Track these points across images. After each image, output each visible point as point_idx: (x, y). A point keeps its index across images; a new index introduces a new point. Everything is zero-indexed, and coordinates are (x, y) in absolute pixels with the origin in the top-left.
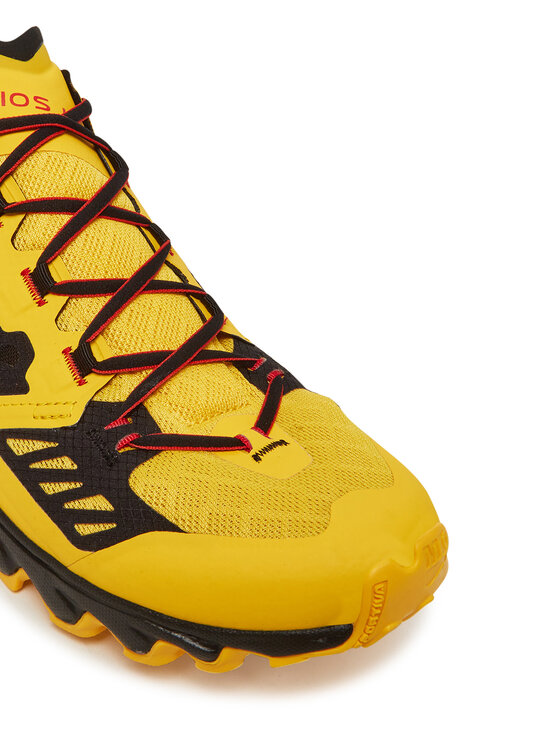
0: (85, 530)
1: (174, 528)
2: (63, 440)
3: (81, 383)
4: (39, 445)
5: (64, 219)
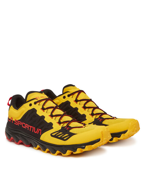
0: (65, 139)
1: (75, 134)
2: (60, 131)
3: (60, 125)
4: (57, 133)
5: (52, 109)
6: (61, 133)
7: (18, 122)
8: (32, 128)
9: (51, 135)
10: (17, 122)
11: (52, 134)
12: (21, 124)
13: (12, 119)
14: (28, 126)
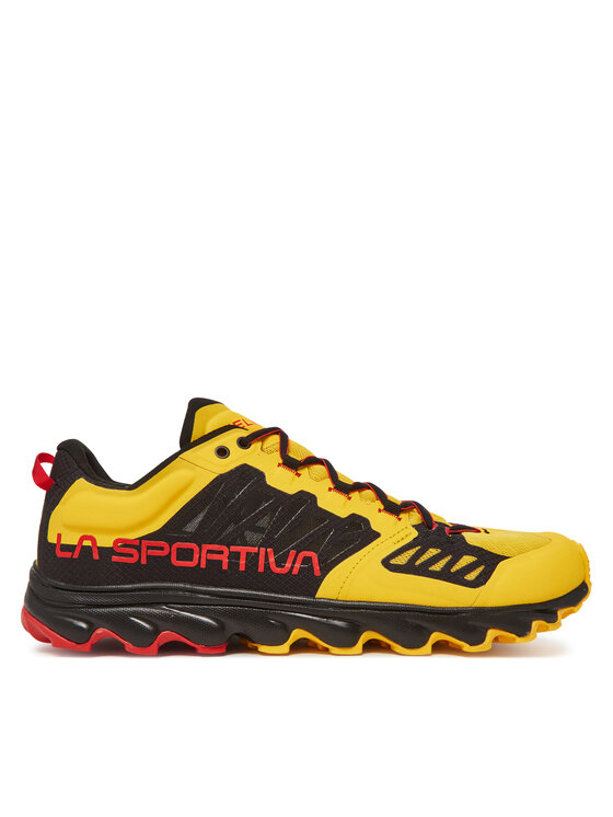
2: (420, 543)
3: (400, 519)
4: (411, 552)
6: (433, 552)
7: (139, 549)
8: (258, 554)
9: (386, 563)
10: (134, 547)
11: (393, 562)
12: (163, 553)
13: (87, 543)
14: (221, 552)
